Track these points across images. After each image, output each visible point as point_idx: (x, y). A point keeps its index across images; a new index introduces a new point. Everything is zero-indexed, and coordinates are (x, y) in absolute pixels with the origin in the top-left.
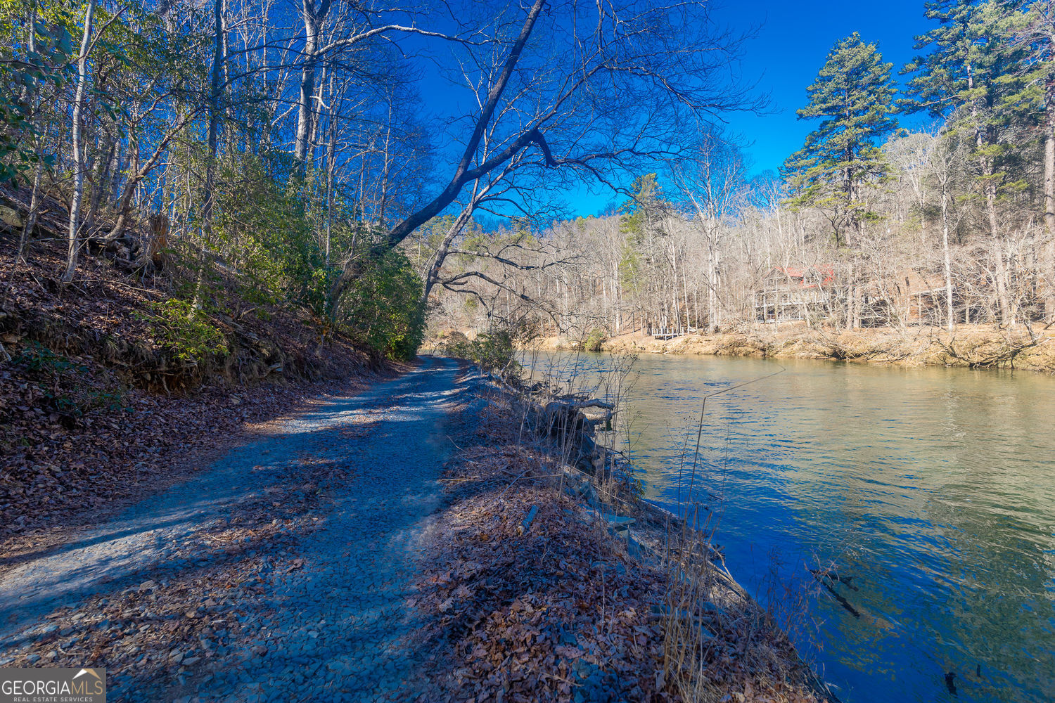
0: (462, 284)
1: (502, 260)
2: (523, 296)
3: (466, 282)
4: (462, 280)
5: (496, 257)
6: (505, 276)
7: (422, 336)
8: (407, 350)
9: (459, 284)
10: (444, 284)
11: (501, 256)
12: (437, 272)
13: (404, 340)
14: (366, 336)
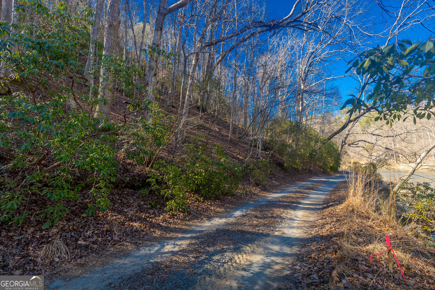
0: (357, 144)
1: (374, 135)
2: (386, 148)
3: (358, 144)
4: (357, 143)
5: (371, 134)
6: (377, 140)
7: (340, 164)
8: (335, 169)
9: (355, 144)
10: (349, 145)
11: (374, 133)
12: (345, 141)
13: (333, 166)
14: (321, 164)
